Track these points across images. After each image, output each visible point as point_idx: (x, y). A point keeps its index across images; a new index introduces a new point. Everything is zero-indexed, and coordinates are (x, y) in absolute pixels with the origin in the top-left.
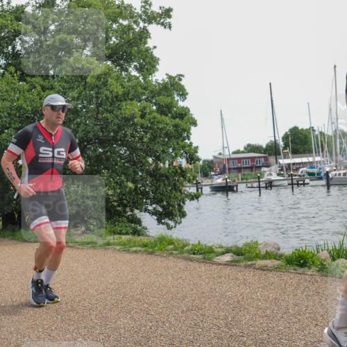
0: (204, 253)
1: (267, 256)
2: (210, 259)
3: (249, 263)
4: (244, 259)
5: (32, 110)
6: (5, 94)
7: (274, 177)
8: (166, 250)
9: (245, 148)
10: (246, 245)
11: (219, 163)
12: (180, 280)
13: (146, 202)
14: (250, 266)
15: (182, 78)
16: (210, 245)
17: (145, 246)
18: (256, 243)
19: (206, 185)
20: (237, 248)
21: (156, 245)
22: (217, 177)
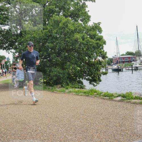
0: (109, 96)
1: (136, 98)
2: (112, 99)
3: (128, 101)
4: (126, 99)
5: (39, 38)
6: (28, 32)
7: (138, 65)
8: (94, 95)
9: (126, 53)
10: (127, 93)
11: (115, 59)
12: (100, 107)
13: (85, 75)
14: (129, 102)
15: (100, 24)
16: (111, 93)
17: (85, 93)
18: (131, 93)
19: (110, 69)
20: (123, 94)
21: (89, 93)
22: (114, 65)
